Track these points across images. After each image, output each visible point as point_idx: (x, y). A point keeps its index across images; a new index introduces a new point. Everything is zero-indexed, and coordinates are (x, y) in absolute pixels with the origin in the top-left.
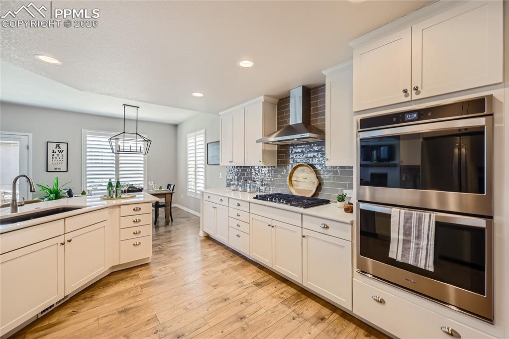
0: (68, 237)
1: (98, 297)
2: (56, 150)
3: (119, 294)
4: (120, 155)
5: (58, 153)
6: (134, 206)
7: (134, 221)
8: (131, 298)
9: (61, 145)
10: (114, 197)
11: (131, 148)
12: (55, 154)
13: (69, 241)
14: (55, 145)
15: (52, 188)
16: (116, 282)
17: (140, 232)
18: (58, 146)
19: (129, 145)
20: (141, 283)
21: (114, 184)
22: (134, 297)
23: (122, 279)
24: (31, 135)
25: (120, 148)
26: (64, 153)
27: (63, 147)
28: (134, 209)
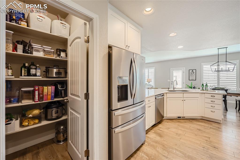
0: (184, 99)
1: (194, 122)
2: (192, 72)
3: (200, 125)
4: (220, 72)
5: (192, 73)
6: (212, 95)
7: (211, 101)
8: (204, 128)
9: (194, 70)
10: (205, 90)
11: (223, 69)
12: (192, 74)
13: (185, 100)
14: (192, 70)
15: (190, 86)
16: (202, 122)
17: (214, 107)
18: (193, 71)
19: (221, 67)
20: (211, 127)
21: (205, 85)
22: (205, 128)
23: (204, 122)
24: (184, 68)
25: (216, 69)
26: (195, 73)
27: (194, 71)
28: (211, 96)
